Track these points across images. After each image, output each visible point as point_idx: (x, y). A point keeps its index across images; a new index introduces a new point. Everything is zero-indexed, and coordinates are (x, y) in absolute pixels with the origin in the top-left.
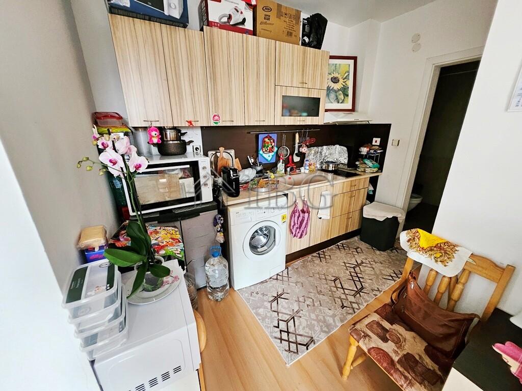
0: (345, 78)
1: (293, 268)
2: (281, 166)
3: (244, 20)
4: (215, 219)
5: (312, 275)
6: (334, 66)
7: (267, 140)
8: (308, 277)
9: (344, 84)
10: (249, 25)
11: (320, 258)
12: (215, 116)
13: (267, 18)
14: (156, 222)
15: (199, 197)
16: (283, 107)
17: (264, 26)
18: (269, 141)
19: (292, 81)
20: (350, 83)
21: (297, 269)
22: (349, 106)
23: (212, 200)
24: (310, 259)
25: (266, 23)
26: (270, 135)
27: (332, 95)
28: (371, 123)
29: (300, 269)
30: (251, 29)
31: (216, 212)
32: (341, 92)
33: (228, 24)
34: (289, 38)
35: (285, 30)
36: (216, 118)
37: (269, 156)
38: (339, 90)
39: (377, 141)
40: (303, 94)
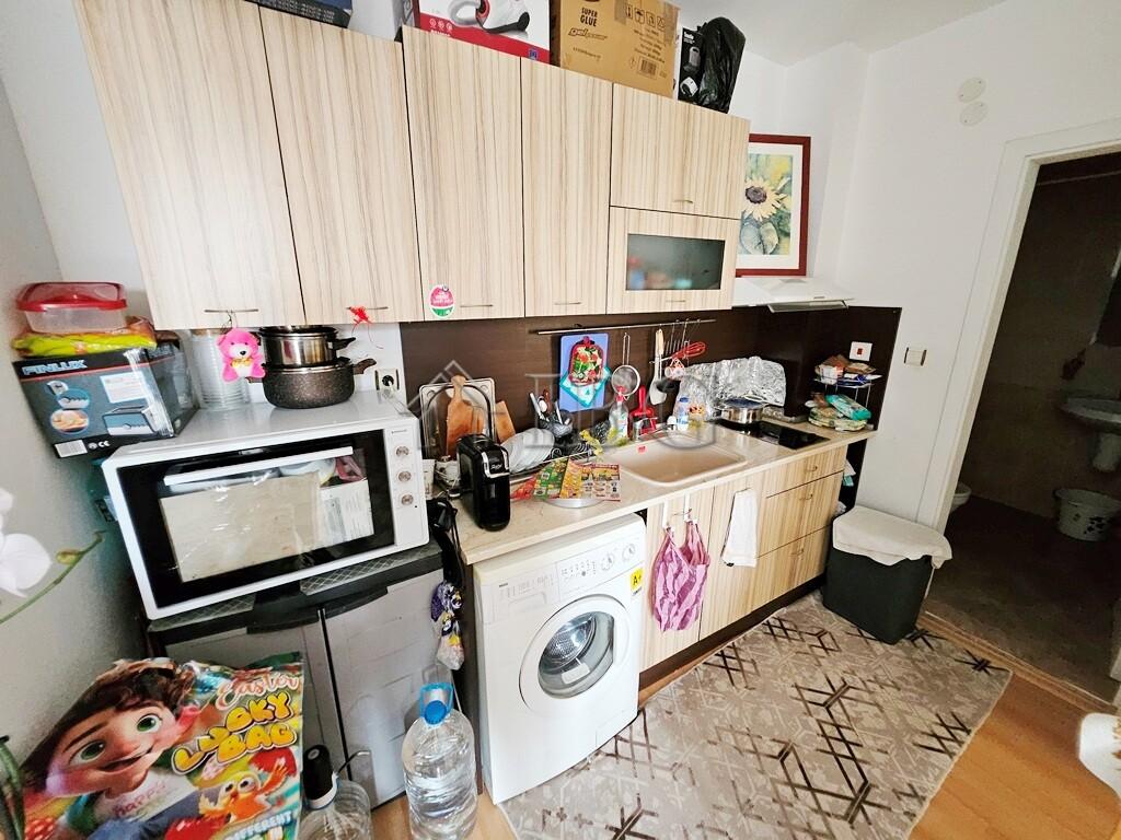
0: (781, 191)
1: (658, 710)
2: (619, 418)
3: (525, 19)
4: (435, 599)
5: (714, 737)
6: (754, 159)
7: (582, 350)
8: (703, 746)
9: (779, 206)
10: (538, 35)
11: (728, 669)
12: (437, 291)
13: (589, 18)
14: (244, 630)
16: (630, 266)
17: (581, 42)
18: (588, 353)
19: (654, 196)
20: (794, 204)
21: (670, 713)
22: (791, 260)
23: (425, 539)
24: (701, 672)
25: (585, 33)
26: (592, 337)
27: (751, 233)
28: (849, 304)
29: (677, 714)
30: (546, 47)
31: (438, 575)
32: (770, 226)
33: (477, 26)
34: (645, 79)
35: (637, 55)
36: (442, 297)
37: (588, 393)
38: (765, 220)
39: (861, 350)
40: (684, 229)
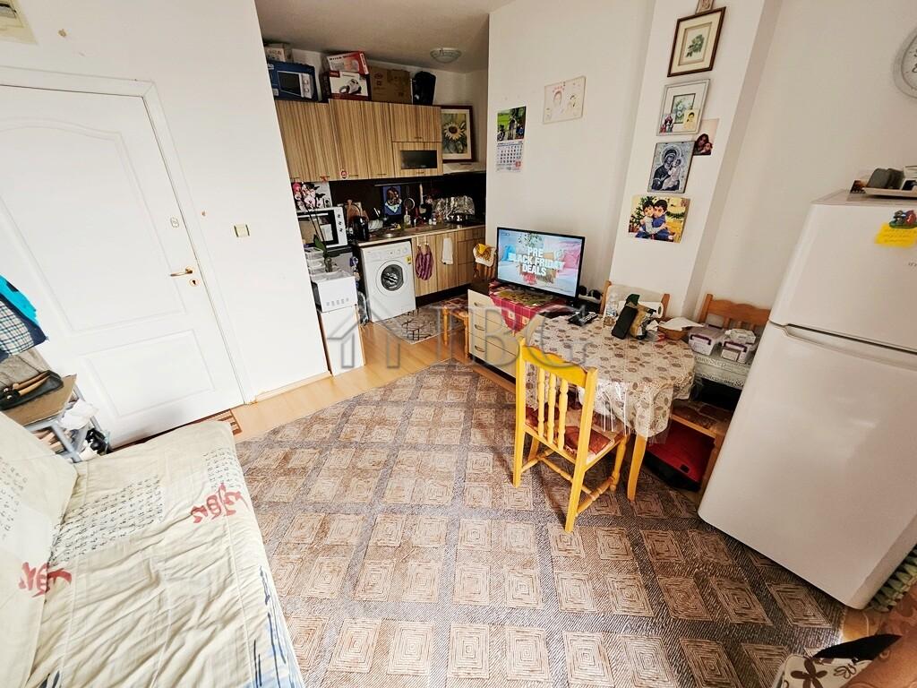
0: (462, 128)
2: (407, 217)
4: (351, 260)
6: (451, 116)
9: (462, 134)
10: (364, 92)
12: (342, 171)
13: (379, 83)
15: (336, 240)
16: (402, 161)
17: (377, 91)
19: (407, 137)
20: (468, 133)
22: (468, 156)
23: (346, 244)
25: (378, 88)
27: (452, 146)
30: (367, 95)
31: (351, 254)
32: (459, 142)
34: (402, 99)
35: (396, 92)
36: (344, 173)
38: (458, 140)
40: (419, 147)
